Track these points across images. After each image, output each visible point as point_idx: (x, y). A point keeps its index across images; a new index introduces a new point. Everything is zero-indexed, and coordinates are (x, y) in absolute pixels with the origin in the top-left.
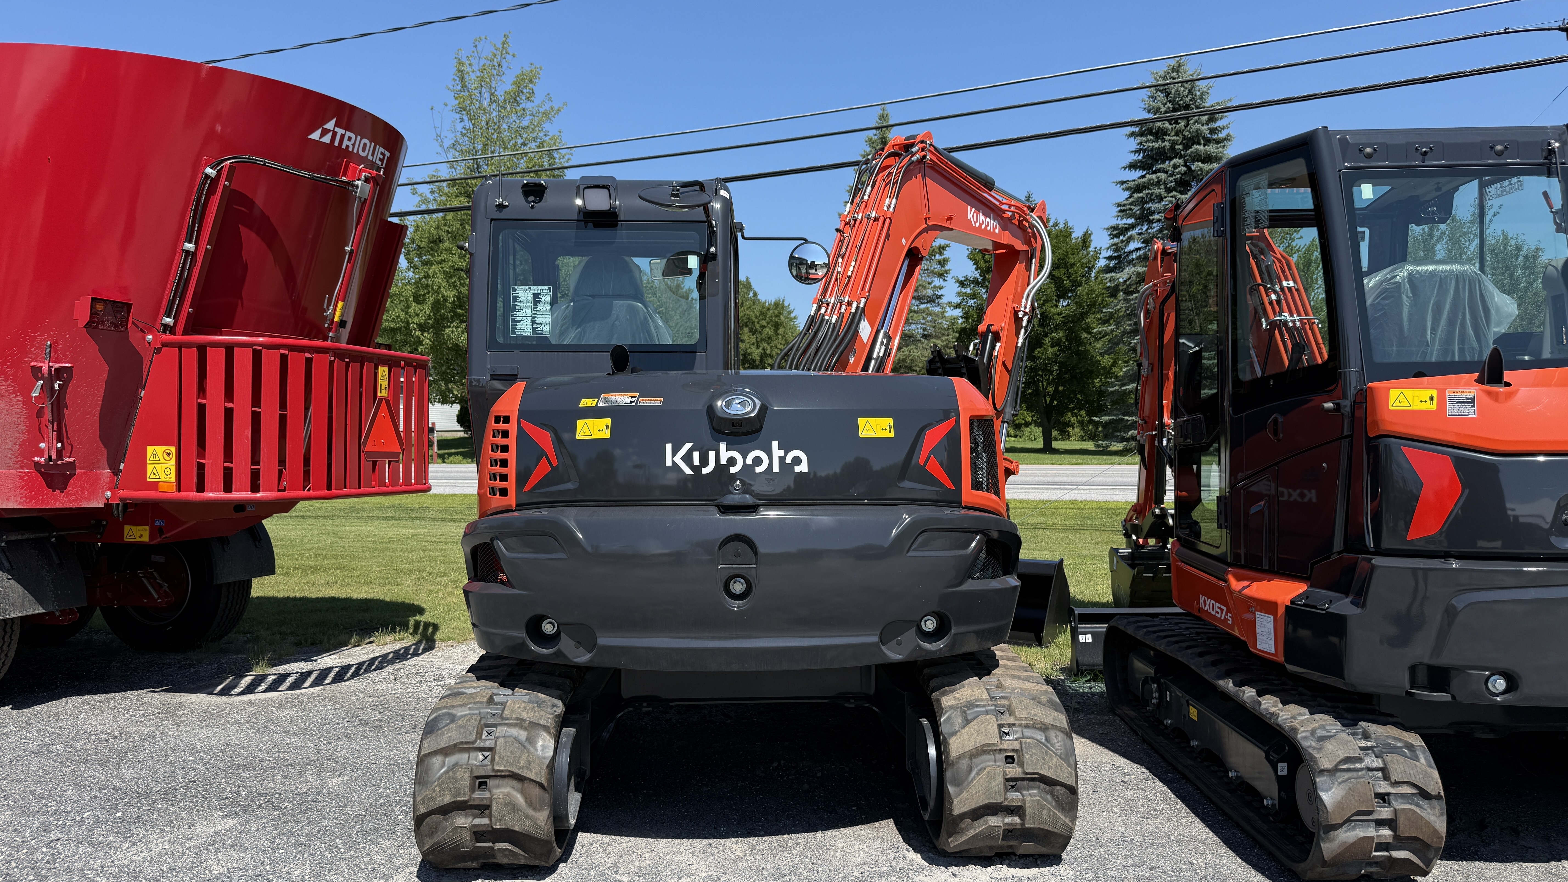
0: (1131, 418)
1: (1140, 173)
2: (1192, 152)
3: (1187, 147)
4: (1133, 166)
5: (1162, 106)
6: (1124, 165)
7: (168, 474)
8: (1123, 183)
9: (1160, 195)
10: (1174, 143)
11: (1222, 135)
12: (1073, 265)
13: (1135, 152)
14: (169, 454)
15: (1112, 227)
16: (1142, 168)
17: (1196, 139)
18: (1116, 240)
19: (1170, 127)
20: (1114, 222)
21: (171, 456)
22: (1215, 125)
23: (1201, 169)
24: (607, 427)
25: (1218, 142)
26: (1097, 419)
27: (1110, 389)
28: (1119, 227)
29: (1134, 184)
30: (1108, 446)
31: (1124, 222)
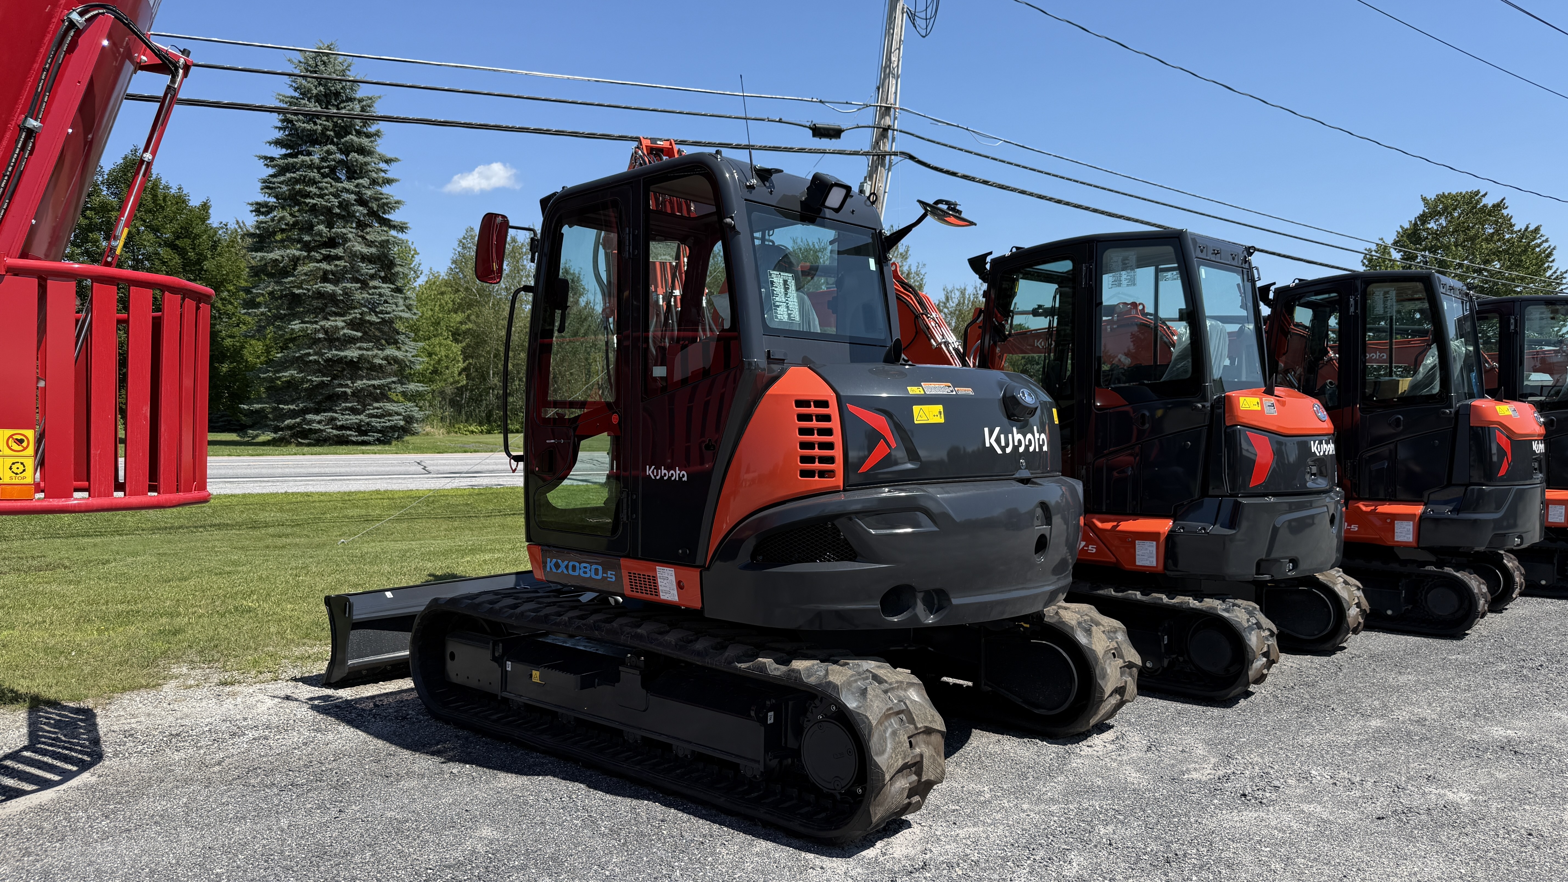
0: (286, 407)
1: (284, 151)
2: (346, 142)
3: (339, 135)
4: (278, 143)
5: (313, 88)
6: (270, 139)
7: (19, 471)
8: (266, 158)
9: (314, 180)
10: (325, 128)
11: (373, 129)
12: (198, 236)
13: (280, 128)
14: (20, 442)
15: (257, 204)
16: (287, 147)
17: (348, 128)
18: (262, 218)
19: (321, 111)
20: (261, 198)
21: (25, 444)
23: (356, 161)
24: (940, 412)
25: (368, 136)
26: (246, 407)
27: (262, 376)
28: (265, 205)
29: (281, 162)
30: (257, 436)
31: (272, 200)
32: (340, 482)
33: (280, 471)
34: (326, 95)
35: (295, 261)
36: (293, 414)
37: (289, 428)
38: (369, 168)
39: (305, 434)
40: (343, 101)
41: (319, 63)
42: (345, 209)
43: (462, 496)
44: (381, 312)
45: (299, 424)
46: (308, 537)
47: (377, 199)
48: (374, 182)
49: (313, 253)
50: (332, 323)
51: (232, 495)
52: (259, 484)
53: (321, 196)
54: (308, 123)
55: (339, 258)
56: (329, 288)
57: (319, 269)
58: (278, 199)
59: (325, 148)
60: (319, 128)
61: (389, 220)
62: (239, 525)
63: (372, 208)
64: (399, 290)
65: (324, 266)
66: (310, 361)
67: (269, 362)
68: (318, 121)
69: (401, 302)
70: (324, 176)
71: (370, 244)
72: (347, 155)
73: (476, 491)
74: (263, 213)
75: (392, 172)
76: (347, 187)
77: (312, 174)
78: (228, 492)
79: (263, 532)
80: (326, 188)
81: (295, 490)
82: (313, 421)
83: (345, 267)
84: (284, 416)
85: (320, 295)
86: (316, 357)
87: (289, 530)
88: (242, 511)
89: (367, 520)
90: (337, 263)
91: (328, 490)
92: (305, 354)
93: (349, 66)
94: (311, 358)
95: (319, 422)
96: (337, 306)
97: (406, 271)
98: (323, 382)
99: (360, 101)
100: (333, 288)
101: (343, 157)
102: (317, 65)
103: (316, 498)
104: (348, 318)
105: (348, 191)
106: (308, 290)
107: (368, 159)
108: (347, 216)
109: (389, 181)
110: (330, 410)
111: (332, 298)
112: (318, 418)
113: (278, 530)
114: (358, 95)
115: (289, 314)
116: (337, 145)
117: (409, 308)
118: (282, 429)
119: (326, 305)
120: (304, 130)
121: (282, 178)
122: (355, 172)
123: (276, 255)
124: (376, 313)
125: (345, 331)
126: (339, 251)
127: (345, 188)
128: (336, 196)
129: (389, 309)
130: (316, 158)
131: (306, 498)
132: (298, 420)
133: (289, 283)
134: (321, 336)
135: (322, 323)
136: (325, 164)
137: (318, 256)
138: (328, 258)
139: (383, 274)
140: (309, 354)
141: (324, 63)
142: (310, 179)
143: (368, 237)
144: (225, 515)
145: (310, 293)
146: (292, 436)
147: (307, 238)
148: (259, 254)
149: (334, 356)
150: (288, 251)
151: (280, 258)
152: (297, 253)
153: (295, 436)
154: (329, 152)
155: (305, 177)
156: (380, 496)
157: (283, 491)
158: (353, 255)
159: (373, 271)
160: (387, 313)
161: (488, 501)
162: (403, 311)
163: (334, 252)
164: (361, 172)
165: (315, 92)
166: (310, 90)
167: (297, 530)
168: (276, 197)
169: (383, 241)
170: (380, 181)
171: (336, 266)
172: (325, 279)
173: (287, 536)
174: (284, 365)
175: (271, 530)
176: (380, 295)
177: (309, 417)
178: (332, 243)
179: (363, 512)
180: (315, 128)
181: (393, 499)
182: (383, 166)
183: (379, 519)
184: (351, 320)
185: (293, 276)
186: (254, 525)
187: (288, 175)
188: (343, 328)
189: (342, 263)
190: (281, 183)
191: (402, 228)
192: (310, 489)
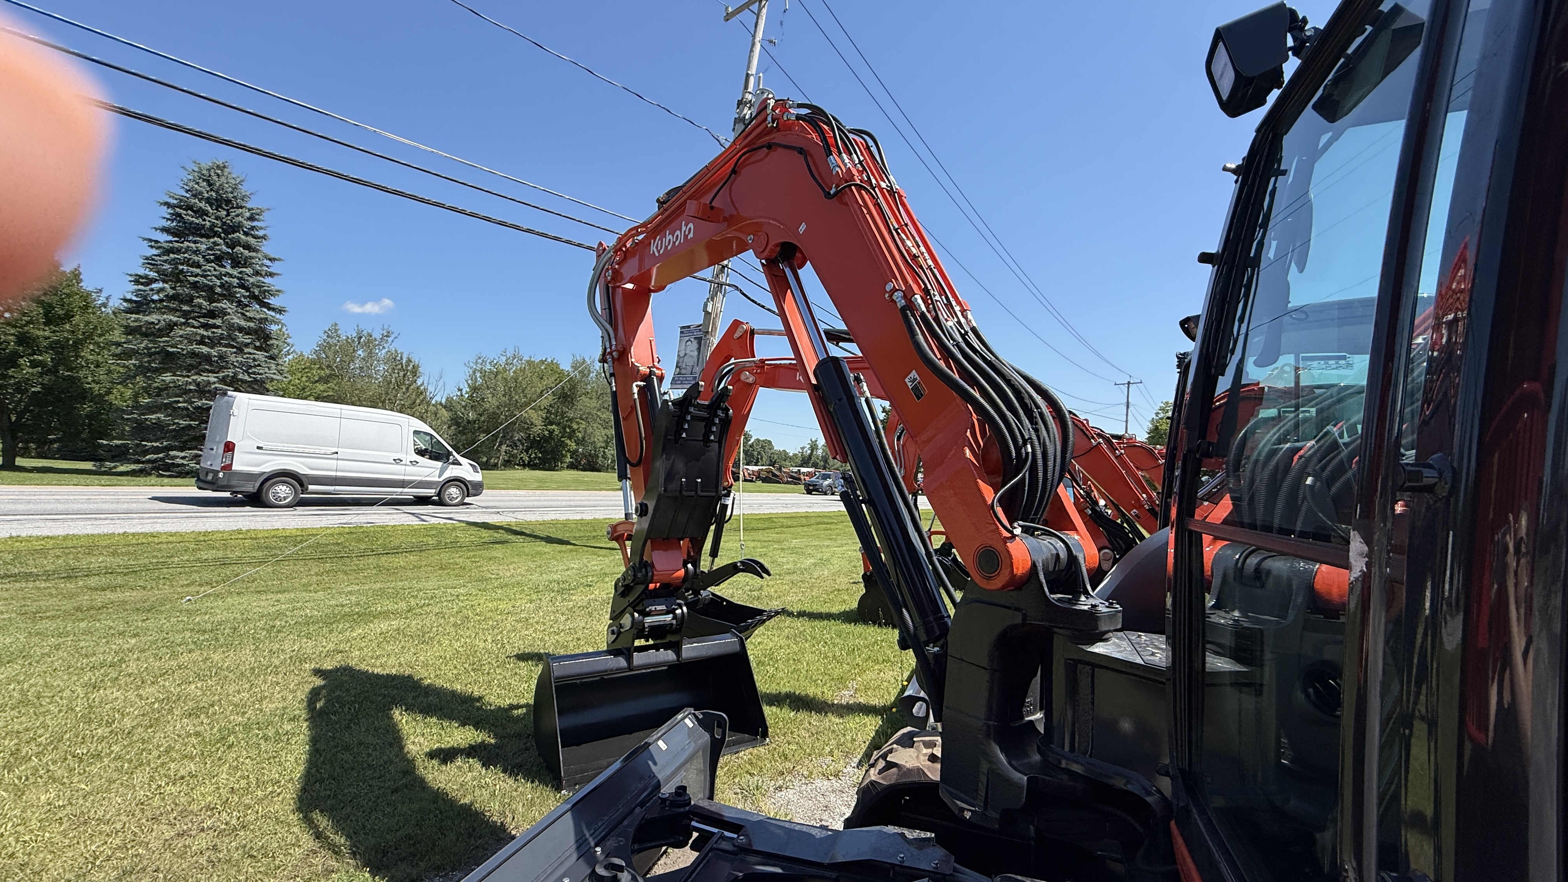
0: (149, 444)
1: (170, 238)
2: (233, 238)
3: (227, 233)
4: (164, 230)
5: (205, 192)
6: (156, 227)
8: (150, 240)
9: (198, 263)
10: (213, 225)
11: (260, 233)
12: (69, 296)
13: (168, 219)
15: (137, 275)
16: (174, 234)
17: (236, 228)
18: (140, 287)
19: (211, 211)
20: (142, 271)
22: (255, 224)
23: (242, 254)
25: (256, 237)
26: (105, 442)
27: (126, 417)
28: (146, 277)
29: (165, 245)
30: (115, 467)
31: (153, 274)
32: (196, 520)
33: (125, 506)
34: (216, 200)
35: (171, 326)
36: (157, 450)
37: (149, 461)
38: (253, 261)
39: (167, 467)
40: (233, 208)
41: (212, 174)
42: (226, 290)
43: (332, 535)
44: (254, 373)
45: (162, 459)
46: (144, 588)
47: (258, 287)
48: (257, 273)
49: (191, 321)
50: (205, 378)
51: (48, 537)
52: (93, 522)
53: (205, 276)
54: (197, 218)
55: (218, 327)
56: (205, 349)
57: (196, 334)
58: (160, 275)
59: (212, 240)
60: (208, 224)
61: (269, 304)
62: (48, 576)
63: (254, 293)
64: (272, 358)
65: (202, 331)
66: (179, 407)
67: (137, 406)
68: (207, 219)
69: (274, 367)
70: (208, 261)
71: (250, 319)
72: (233, 249)
73: (347, 530)
74: (142, 284)
75: (275, 268)
76: (231, 272)
77: (196, 258)
78: (46, 532)
79: (81, 583)
80: (210, 271)
81: (139, 529)
82: (177, 457)
83: (222, 334)
84: (146, 452)
85: (193, 354)
86: (185, 405)
87: (119, 580)
88: (58, 557)
89: (224, 563)
90: (215, 330)
91: (179, 530)
92: (175, 401)
93: (242, 181)
94: (180, 405)
95: (183, 458)
96: (211, 365)
97: (280, 344)
98: (190, 425)
99: (249, 210)
100: (209, 350)
101: (230, 251)
102: (210, 176)
103: (163, 539)
104: (221, 375)
105: (231, 276)
106: (183, 350)
107: (254, 254)
108: (229, 296)
109: (271, 275)
110: (195, 448)
111: (208, 358)
112: (182, 454)
113: (104, 580)
114: (248, 205)
115: (161, 368)
116: (224, 239)
117: (281, 373)
118: (143, 463)
119: (200, 364)
120: (192, 223)
121: (165, 258)
122: (240, 262)
123: (153, 318)
124: (249, 374)
125: (217, 385)
126: (218, 322)
127: (229, 274)
128: (219, 277)
129: (261, 371)
130: (203, 247)
131: (150, 539)
132: (161, 455)
133: (164, 342)
134: (192, 387)
135: (194, 377)
136: (210, 252)
137: (196, 323)
138: (206, 326)
139: (258, 344)
140: (178, 402)
141: (218, 175)
142: (194, 262)
143: (247, 314)
144: (31, 562)
145: (185, 352)
146: (153, 469)
147: (185, 308)
148: (134, 316)
149: (203, 404)
150: (165, 316)
151: (156, 322)
152: (175, 319)
153: (157, 469)
154: (215, 244)
155: (190, 259)
156: (241, 536)
157: (121, 531)
158: (231, 327)
159: (249, 341)
160: (259, 374)
161: (359, 540)
162: (274, 374)
163: (211, 321)
164: (245, 263)
165: (206, 195)
166: (201, 193)
167: (131, 579)
168: (157, 272)
169: (261, 319)
170: (263, 273)
171: (213, 333)
172: (201, 342)
173: (113, 588)
174: (151, 409)
175: (93, 581)
176: (254, 360)
177: (172, 453)
178: (212, 314)
179: (220, 554)
180: (203, 223)
181: (256, 539)
182: (268, 263)
183: (238, 562)
184: (224, 377)
185: (169, 337)
186: (71, 575)
187: (172, 256)
188: (214, 383)
189: (220, 331)
190: (165, 261)
191: (280, 311)
192: (159, 528)
